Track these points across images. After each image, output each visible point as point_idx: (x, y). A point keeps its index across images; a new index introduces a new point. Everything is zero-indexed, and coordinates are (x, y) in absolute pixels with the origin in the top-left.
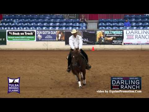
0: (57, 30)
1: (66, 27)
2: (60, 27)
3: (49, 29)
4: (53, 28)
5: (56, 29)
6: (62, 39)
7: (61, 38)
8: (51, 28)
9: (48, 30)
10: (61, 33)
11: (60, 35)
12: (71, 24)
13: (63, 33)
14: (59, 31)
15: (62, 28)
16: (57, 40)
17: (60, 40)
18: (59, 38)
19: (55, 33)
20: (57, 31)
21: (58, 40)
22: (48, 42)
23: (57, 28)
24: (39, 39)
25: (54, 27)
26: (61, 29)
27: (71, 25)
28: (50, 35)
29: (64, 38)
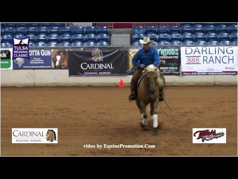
0: (53, 48)
1: (70, 41)
2: (58, 41)
3: (38, 45)
4: (45, 44)
5: (50, 45)
6: (62, 64)
7: (60, 63)
8: (40, 44)
9: (36, 49)
10: (61, 54)
11: (58, 58)
12: (80, 35)
13: (65, 52)
14: (56, 50)
15: (63, 45)
16: (53, 66)
17: (60, 67)
18: (57, 63)
19: (48, 53)
20: (52, 50)
21: (56, 68)
22: (36, 70)
23: (53, 44)
24: (19, 64)
25: (48, 41)
26: (60, 45)
27: (80, 38)
28: (40, 57)
29: (66, 63)
